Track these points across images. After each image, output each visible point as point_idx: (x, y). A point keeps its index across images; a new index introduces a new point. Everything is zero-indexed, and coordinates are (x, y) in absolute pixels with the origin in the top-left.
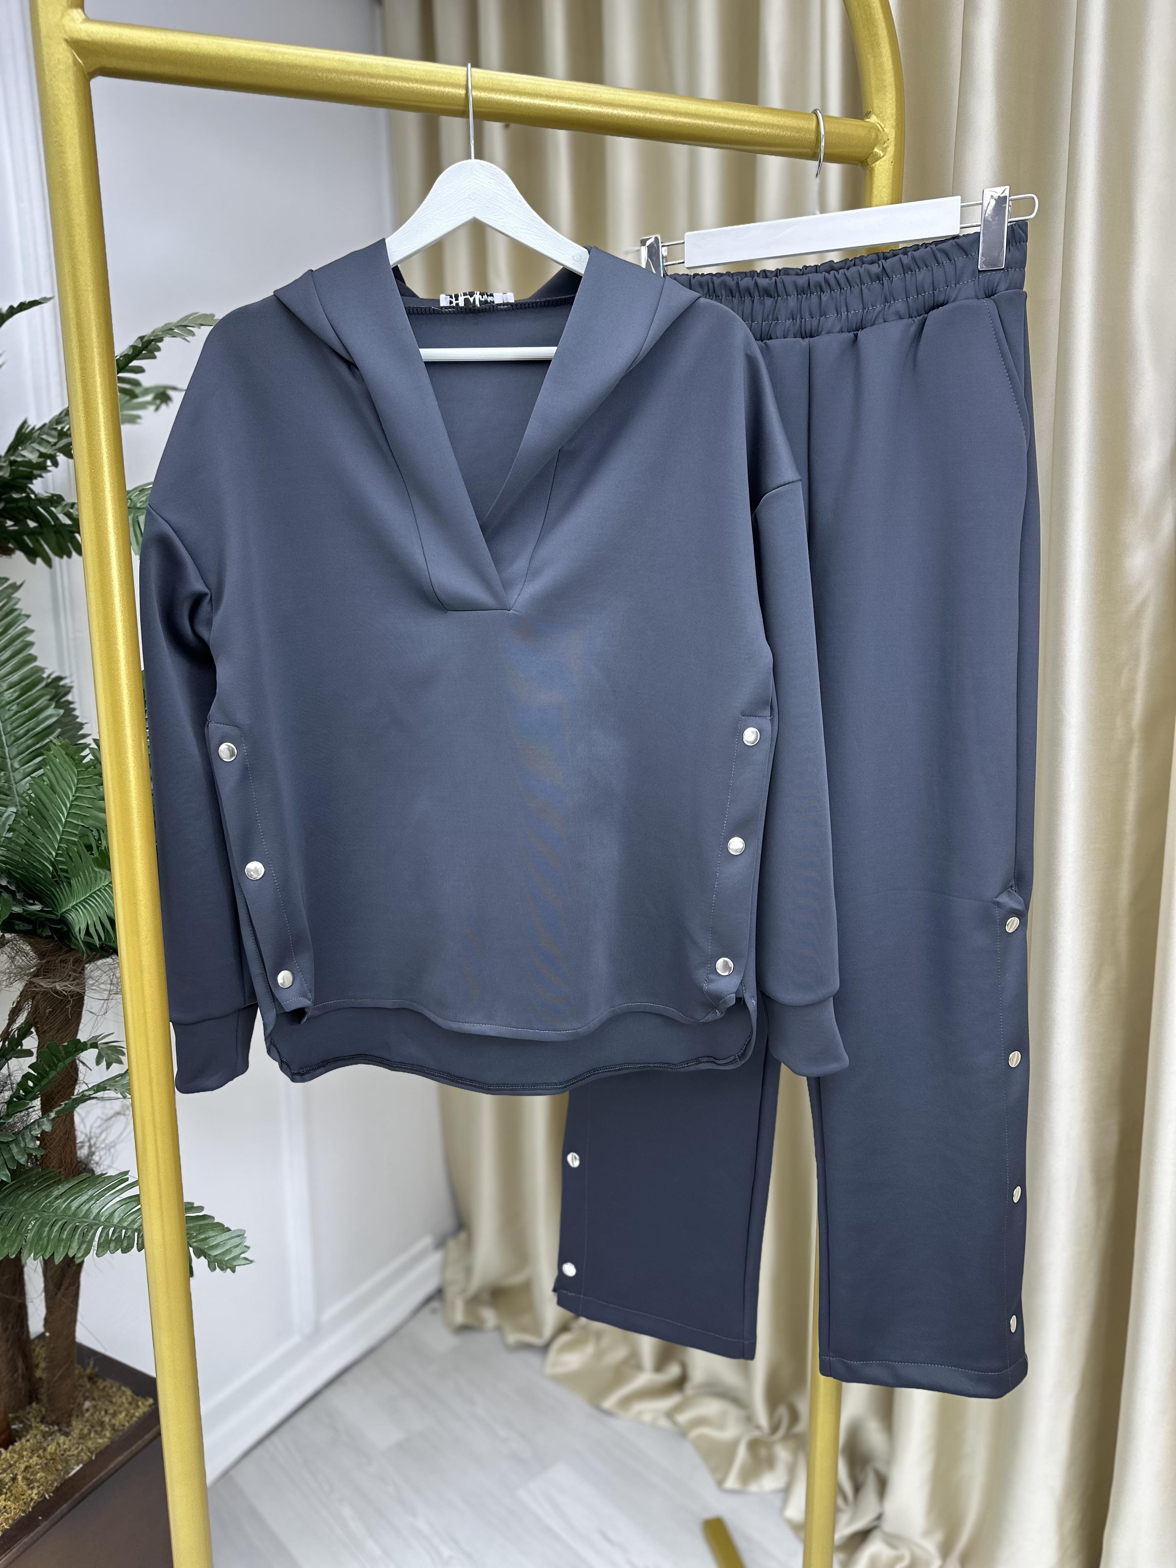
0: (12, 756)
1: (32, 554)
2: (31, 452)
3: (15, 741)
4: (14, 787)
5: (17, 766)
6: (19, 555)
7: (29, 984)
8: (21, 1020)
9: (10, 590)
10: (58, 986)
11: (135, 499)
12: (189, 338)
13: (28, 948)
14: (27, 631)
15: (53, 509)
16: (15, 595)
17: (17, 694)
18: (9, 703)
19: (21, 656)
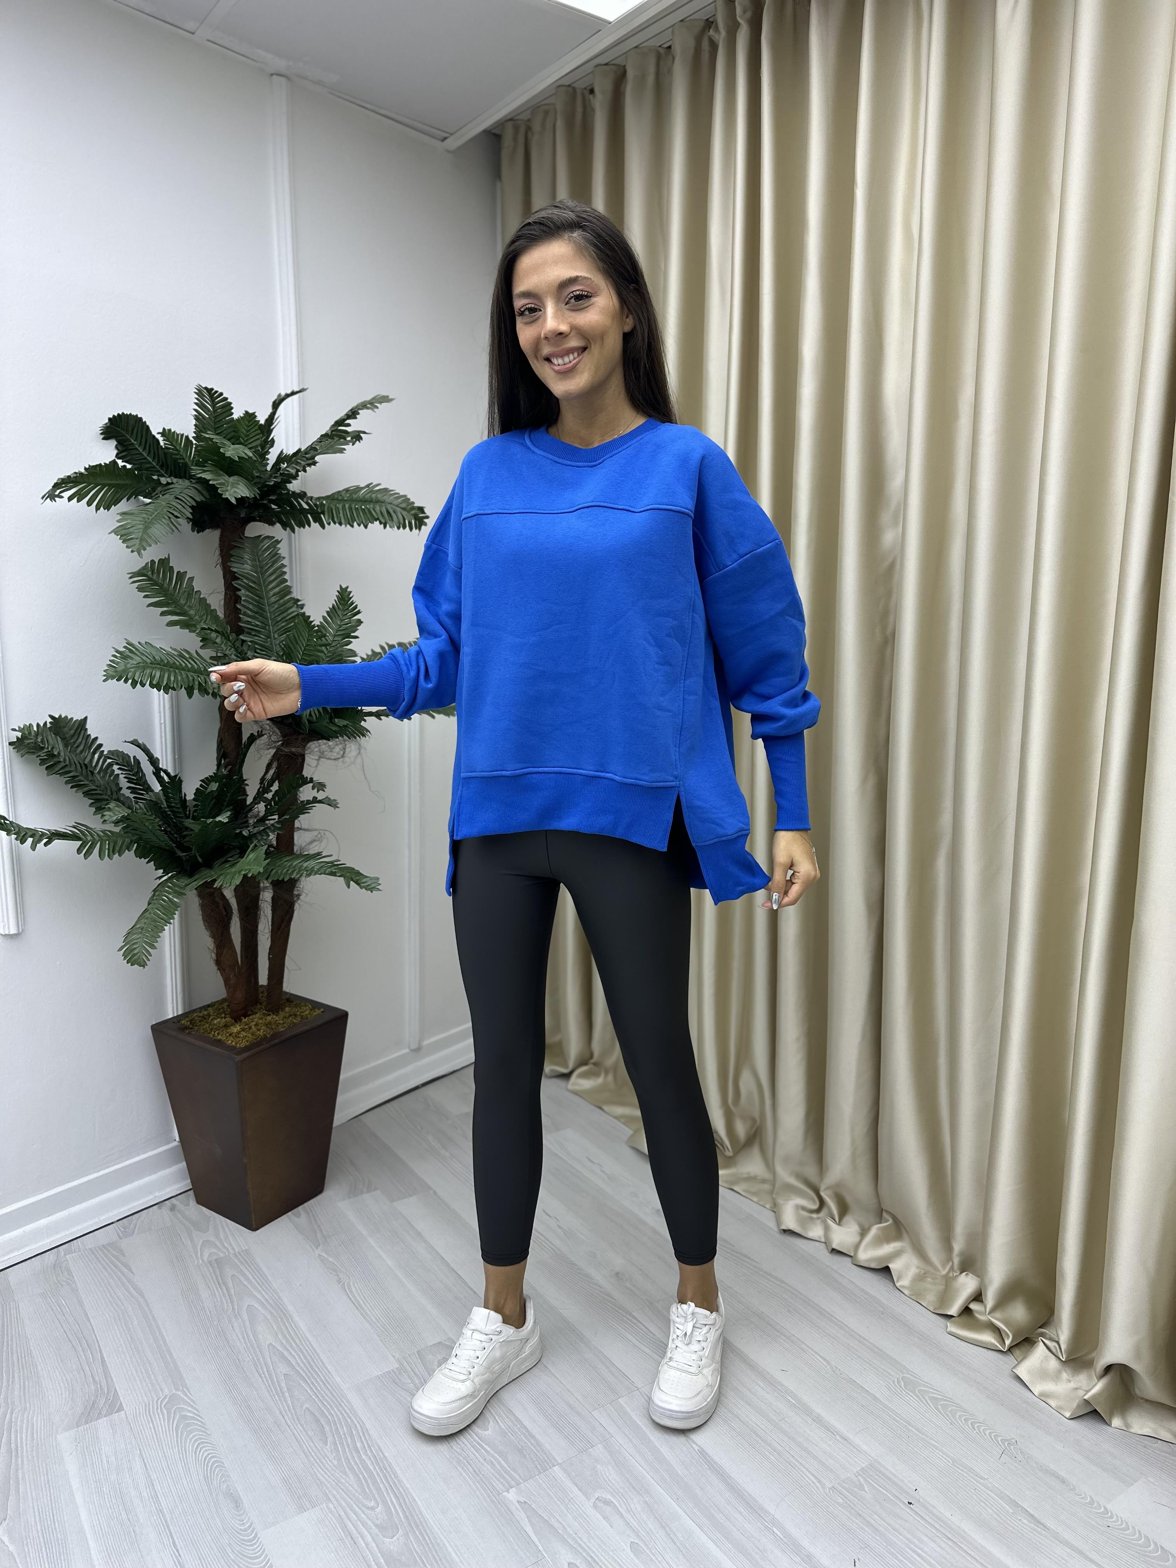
0: (274, 631)
1: (285, 525)
2: (292, 469)
3: (275, 624)
4: (274, 647)
5: (276, 636)
6: (278, 525)
7: (278, 749)
8: (271, 772)
9: (275, 543)
10: (293, 750)
11: (344, 495)
12: (376, 410)
13: (277, 731)
14: (283, 566)
15: (299, 500)
16: (277, 546)
17: (277, 598)
18: (273, 603)
19: (280, 579)
